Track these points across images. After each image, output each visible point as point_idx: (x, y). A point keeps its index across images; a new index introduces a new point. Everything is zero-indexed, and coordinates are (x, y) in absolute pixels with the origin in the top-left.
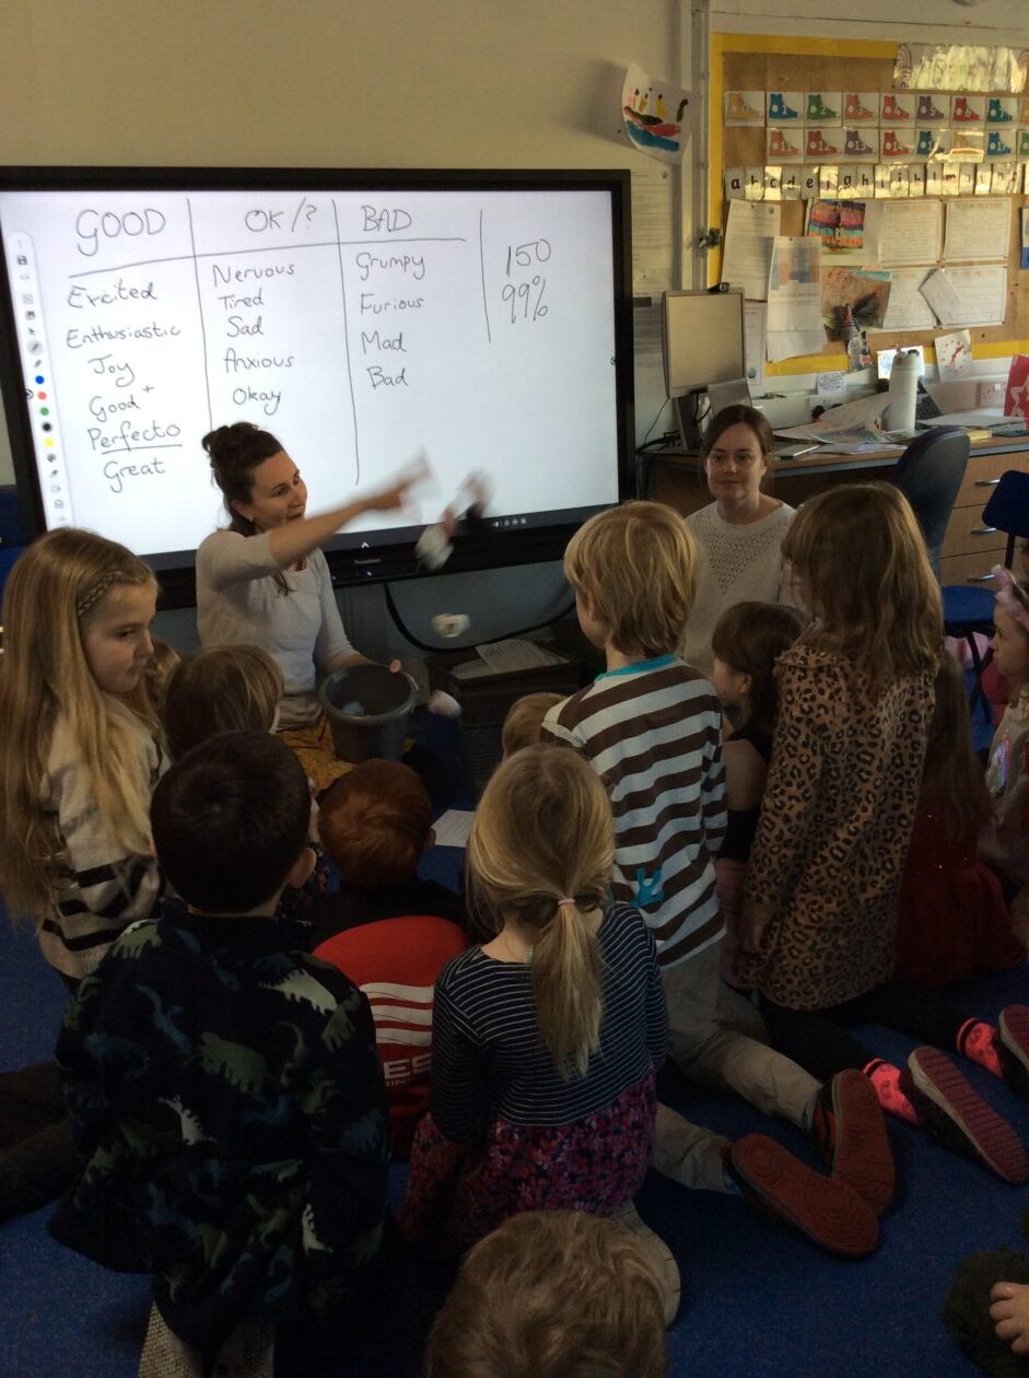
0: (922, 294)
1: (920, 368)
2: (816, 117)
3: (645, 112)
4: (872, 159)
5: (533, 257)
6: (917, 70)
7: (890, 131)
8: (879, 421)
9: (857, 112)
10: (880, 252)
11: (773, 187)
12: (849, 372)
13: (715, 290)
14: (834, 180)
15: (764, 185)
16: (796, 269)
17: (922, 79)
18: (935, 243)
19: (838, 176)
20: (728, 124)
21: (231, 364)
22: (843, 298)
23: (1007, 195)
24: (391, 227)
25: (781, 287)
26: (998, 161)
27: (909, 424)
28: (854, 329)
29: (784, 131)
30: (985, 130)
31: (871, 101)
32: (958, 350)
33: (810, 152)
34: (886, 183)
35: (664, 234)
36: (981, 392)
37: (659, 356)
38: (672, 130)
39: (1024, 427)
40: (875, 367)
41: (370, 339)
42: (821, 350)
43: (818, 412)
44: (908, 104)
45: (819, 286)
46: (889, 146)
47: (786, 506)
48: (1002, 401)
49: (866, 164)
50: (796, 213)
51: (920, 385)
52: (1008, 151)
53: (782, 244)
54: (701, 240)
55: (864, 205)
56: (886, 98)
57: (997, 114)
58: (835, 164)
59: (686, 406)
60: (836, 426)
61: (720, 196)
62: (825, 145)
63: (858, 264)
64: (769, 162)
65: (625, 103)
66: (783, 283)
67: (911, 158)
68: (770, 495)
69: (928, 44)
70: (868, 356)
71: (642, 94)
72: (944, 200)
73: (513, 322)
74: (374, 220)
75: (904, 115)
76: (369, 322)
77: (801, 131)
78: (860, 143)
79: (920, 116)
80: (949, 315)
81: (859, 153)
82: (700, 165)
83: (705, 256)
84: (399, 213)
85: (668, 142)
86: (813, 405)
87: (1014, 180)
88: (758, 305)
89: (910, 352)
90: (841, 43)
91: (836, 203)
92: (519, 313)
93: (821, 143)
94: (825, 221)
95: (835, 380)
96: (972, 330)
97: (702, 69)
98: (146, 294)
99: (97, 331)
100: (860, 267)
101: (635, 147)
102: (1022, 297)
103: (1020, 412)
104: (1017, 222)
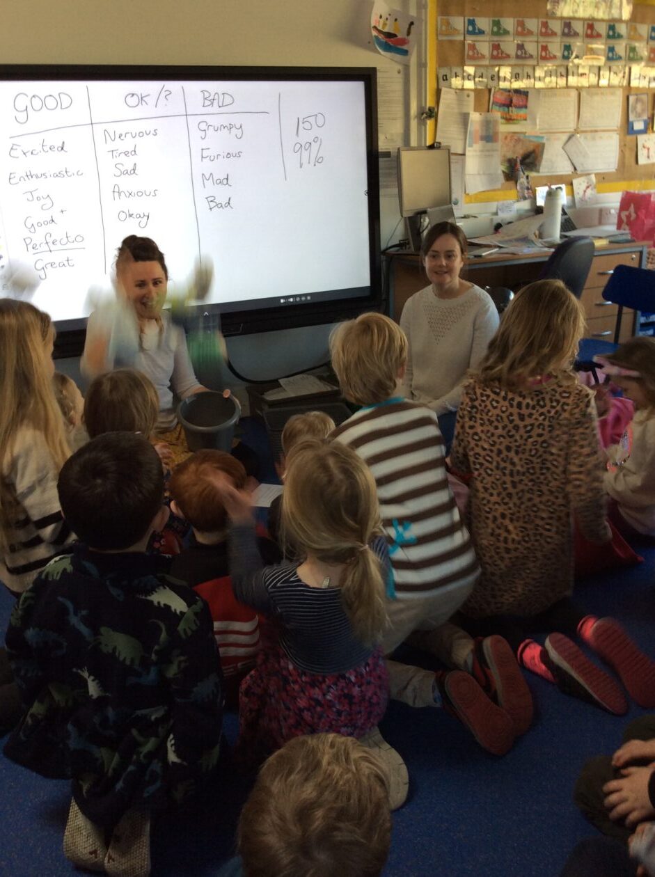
0: (565, 151)
1: (563, 199)
2: (497, 34)
3: (386, 30)
4: (534, 62)
5: (313, 123)
6: (562, 4)
7: (544, 44)
8: (537, 233)
9: (523, 31)
10: (538, 123)
11: (469, 79)
12: (518, 201)
13: (432, 147)
14: (508, 76)
15: (463, 78)
16: (484, 134)
17: (566, 10)
18: (573, 116)
19: (511, 73)
20: (440, 38)
21: (116, 194)
22: (514, 153)
23: (620, 87)
24: (221, 104)
25: (474, 145)
26: (615, 65)
27: (556, 235)
28: (521, 173)
29: (476, 43)
30: (606, 44)
31: (533, 24)
32: (588, 187)
34: (542, 78)
35: (398, 110)
36: (602, 214)
37: (396, 191)
38: (404, 42)
39: (629, 237)
40: (535, 198)
41: (207, 176)
42: (499, 186)
43: (498, 227)
44: (556, 26)
45: (499, 145)
46: (544, 54)
47: (476, 287)
48: (615, 221)
49: (528, 65)
50: (483, 97)
51: (563, 210)
52: (620, 58)
53: (475, 117)
54: (423, 114)
55: (528, 92)
56: (542, 22)
57: (613, 34)
58: (509, 65)
59: (413, 222)
60: (508, 236)
61: (435, 86)
62: (502, 52)
63: (524, 130)
64: (467, 63)
65: (373, 24)
66: (476, 143)
67: (558, 62)
68: (466, 280)
70: (530, 191)
71: (384, 18)
72: (579, 90)
73: (301, 167)
74: (210, 100)
75: (554, 34)
76: (207, 167)
77: (487, 44)
78: (525, 53)
79: (564, 34)
80: (582, 165)
81: (525, 58)
82: (422, 65)
83: (425, 124)
84: (226, 96)
85: (402, 49)
86: (495, 223)
87: (624, 77)
88: (460, 157)
89: (557, 188)
91: (509, 91)
92: (305, 161)
93: (500, 51)
94: (503, 102)
95: (507, 208)
96: (596, 175)
97: (423, 2)
98: (60, 149)
99: (29, 174)
100: (526, 133)
101: (379, 53)
102: (629, 153)
103: (627, 227)
104: (626, 104)
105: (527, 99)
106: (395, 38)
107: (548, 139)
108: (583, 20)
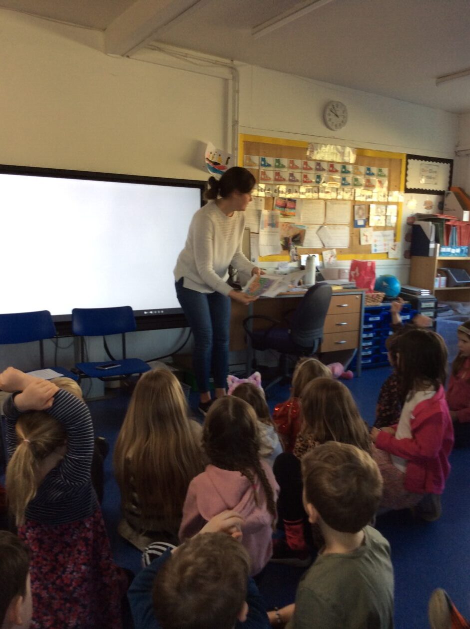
0: (318, 235)
1: (317, 262)
2: (278, 167)
3: (214, 160)
4: (300, 184)
6: (315, 152)
7: (305, 174)
9: (294, 167)
10: (302, 218)
11: (262, 191)
12: (291, 262)
14: (284, 190)
15: (258, 190)
16: (270, 223)
17: (318, 156)
18: (322, 216)
19: (286, 189)
22: (288, 234)
23: (349, 200)
25: (265, 229)
26: (346, 188)
27: (313, 282)
28: (292, 246)
29: (266, 171)
30: (341, 176)
31: (299, 163)
32: (331, 256)
33: (276, 180)
34: (304, 193)
36: (340, 272)
38: (223, 168)
39: (354, 286)
40: (300, 261)
42: (279, 252)
44: (312, 165)
45: (279, 229)
46: (305, 179)
48: (347, 276)
49: (297, 185)
50: (270, 201)
51: (317, 268)
52: (349, 184)
53: (265, 213)
55: (296, 201)
56: (304, 162)
57: (345, 171)
58: (285, 185)
62: (281, 177)
64: (261, 181)
65: (206, 156)
66: (265, 227)
67: (313, 184)
69: (319, 144)
70: (297, 257)
71: (213, 154)
72: (325, 200)
75: (311, 169)
77: (272, 172)
78: (294, 178)
79: (317, 170)
80: (328, 243)
81: (294, 181)
87: (351, 195)
88: (256, 235)
89: (313, 256)
90: (287, 141)
91: (285, 199)
93: (279, 176)
94: (282, 205)
95: (283, 265)
96: (337, 249)
97: (236, 147)
100: (294, 223)
101: (209, 173)
102: (355, 238)
103: (354, 280)
104: (352, 210)
105: (295, 205)
106: (219, 166)
107: (308, 228)
108: (328, 162)
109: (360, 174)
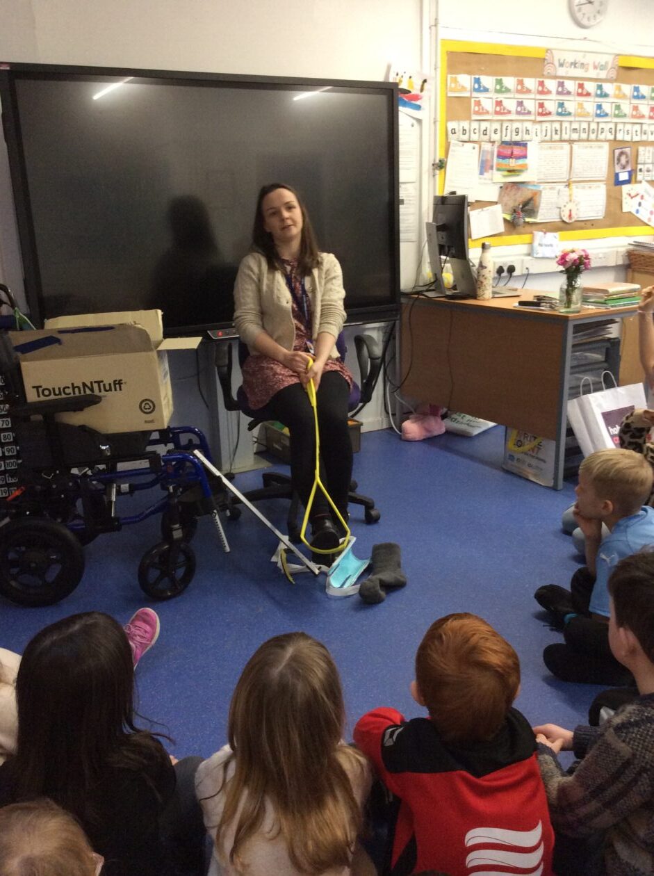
2: (500, 91)
3: (401, 86)
4: (532, 118)
7: (541, 101)
9: (523, 90)
11: (475, 133)
15: (470, 132)
18: (566, 169)
20: (450, 94)
22: (515, 200)
23: (607, 141)
28: (522, 220)
29: (481, 100)
30: (594, 102)
31: (531, 83)
33: (496, 113)
35: (415, 161)
38: (417, 98)
43: (500, 270)
44: (551, 85)
46: (540, 110)
49: (528, 120)
52: (607, 115)
54: (434, 165)
55: (526, 144)
56: (539, 81)
57: (601, 93)
58: (510, 120)
61: (444, 138)
62: (504, 109)
63: (524, 180)
64: (473, 118)
67: (553, 118)
69: (563, 50)
71: (400, 75)
72: (571, 141)
75: (550, 92)
77: (491, 100)
78: (525, 110)
79: (559, 93)
81: (524, 114)
83: (435, 175)
85: (416, 105)
87: (610, 132)
90: (513, 47)
91: (511, 143)
93: (502, 107)
94: (505, 154)
96: (588, 221)
102: (614, 202)
105: (526, 150)
106: (410, 95)
107: (544, 189)
108: (575, 79)
109: (624, 97)
